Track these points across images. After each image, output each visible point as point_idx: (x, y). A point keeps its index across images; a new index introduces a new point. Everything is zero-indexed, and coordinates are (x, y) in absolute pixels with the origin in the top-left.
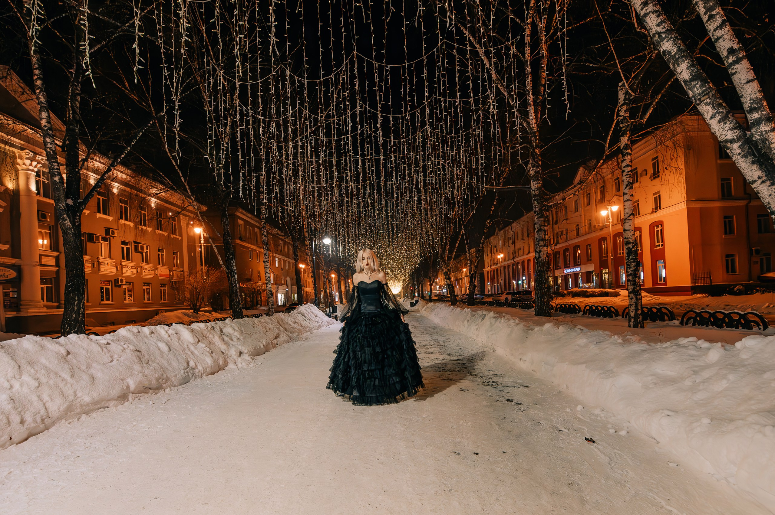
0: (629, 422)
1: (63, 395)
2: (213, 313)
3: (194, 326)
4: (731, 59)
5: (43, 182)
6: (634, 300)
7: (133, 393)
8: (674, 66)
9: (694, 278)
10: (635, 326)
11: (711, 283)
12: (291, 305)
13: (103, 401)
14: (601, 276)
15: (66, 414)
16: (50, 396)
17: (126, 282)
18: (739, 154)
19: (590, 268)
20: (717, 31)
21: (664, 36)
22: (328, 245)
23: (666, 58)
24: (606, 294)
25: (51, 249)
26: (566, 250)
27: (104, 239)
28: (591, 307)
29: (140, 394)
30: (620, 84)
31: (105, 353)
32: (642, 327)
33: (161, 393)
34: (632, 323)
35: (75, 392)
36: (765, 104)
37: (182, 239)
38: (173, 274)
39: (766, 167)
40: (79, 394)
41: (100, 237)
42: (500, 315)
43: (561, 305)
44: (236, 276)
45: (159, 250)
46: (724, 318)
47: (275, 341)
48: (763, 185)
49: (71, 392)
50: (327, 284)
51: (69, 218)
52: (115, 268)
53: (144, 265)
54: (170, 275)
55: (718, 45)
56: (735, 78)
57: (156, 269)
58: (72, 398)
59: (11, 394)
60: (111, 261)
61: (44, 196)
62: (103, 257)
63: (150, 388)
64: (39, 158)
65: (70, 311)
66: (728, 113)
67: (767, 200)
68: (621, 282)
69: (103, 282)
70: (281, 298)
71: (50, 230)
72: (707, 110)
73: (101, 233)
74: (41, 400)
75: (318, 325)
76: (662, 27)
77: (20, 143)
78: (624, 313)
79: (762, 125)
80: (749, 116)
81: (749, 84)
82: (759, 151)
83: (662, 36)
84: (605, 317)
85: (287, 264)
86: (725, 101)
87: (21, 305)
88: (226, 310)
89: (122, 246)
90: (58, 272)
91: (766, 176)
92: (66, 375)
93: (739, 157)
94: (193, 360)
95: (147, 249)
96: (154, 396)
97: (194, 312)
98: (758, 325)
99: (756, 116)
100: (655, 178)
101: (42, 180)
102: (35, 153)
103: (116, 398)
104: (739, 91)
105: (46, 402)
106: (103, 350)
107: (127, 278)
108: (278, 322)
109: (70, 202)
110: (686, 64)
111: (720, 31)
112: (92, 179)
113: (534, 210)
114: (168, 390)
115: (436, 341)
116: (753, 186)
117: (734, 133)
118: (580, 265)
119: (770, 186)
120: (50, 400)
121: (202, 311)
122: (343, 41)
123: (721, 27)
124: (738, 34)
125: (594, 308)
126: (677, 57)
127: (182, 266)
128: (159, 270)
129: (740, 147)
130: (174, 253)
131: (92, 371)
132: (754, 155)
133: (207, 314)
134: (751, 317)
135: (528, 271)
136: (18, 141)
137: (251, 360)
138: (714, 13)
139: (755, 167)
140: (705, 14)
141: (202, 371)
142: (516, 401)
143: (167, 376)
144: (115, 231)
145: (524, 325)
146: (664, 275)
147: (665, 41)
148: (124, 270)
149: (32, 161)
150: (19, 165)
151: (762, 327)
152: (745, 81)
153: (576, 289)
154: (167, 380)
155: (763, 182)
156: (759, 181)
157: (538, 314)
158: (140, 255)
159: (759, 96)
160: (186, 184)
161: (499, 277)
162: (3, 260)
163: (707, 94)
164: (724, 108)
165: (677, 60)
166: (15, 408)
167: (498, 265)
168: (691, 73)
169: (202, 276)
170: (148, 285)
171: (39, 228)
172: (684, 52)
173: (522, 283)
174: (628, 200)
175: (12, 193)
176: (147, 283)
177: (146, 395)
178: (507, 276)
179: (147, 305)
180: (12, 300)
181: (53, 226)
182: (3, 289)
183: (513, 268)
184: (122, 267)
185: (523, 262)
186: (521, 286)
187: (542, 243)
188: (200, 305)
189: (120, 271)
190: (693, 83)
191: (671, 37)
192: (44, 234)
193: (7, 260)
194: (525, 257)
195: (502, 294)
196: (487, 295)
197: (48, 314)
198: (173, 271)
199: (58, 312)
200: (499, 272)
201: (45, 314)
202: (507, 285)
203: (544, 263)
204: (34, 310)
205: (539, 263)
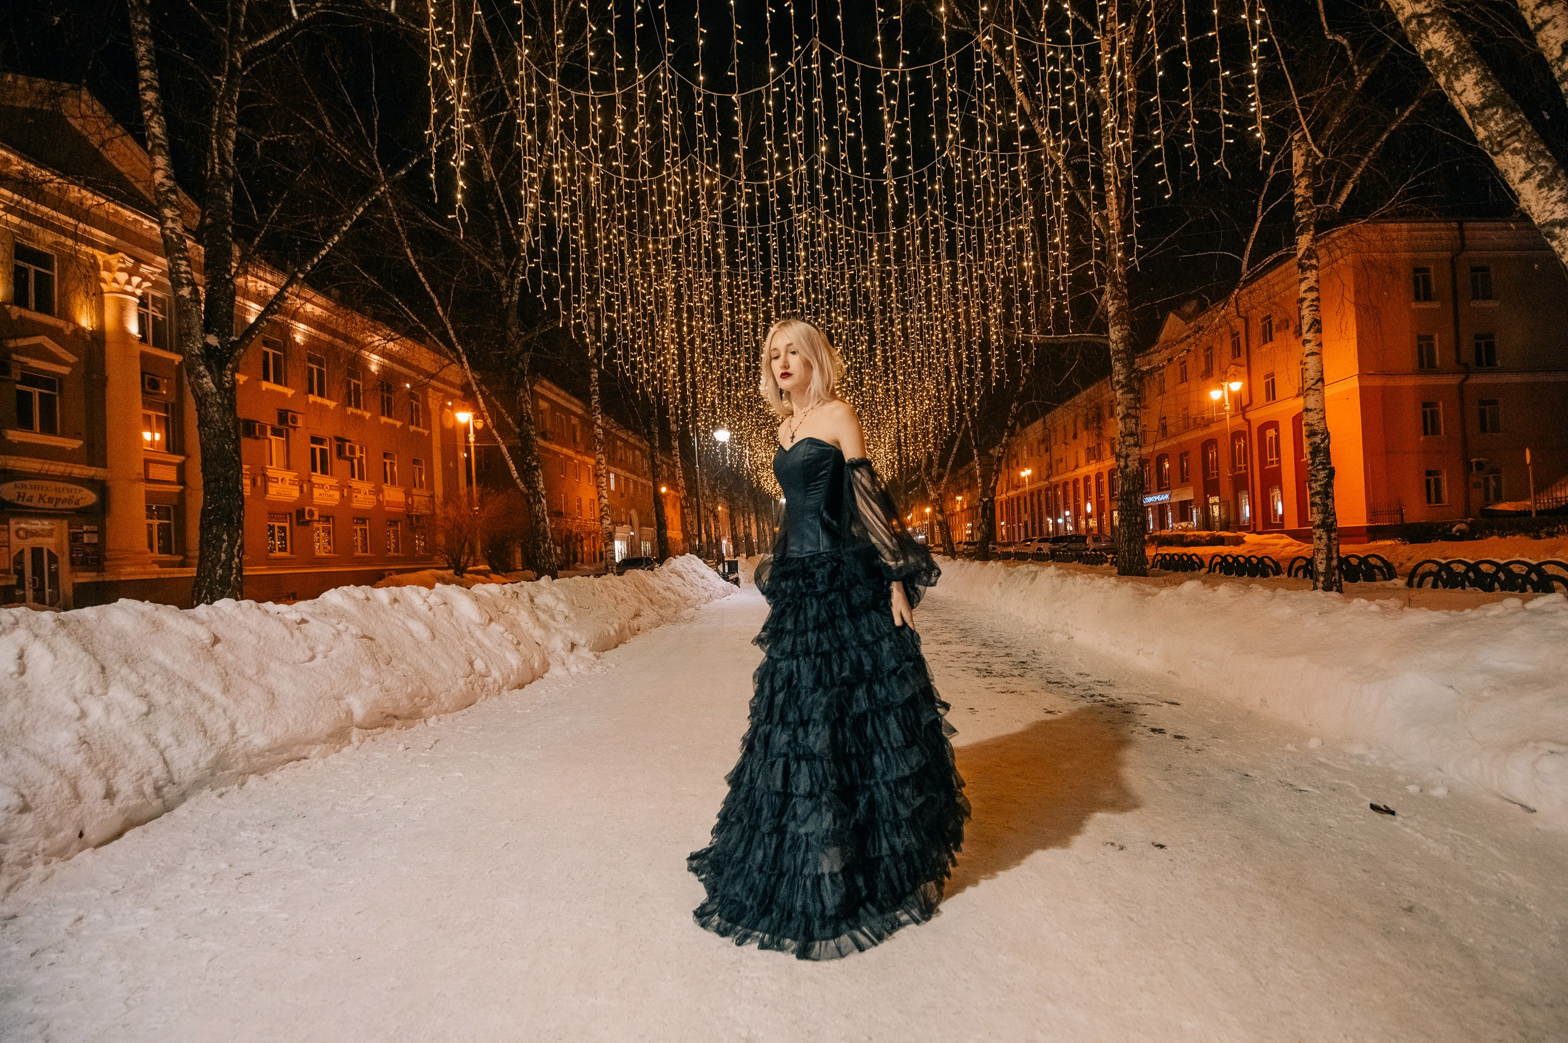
0: (1441, 770)
1: (205, 732)
3: (478, 588)
5: (154, 317)
7: (360, 727)
8: (1448, 79)
9: (1372, 512)
10: (1326, 588)
11: (1402, 520)
13: (295, 746)
14: (1206, 509)
16: (175, 735)
17: (320, 516)
19: (1187, 494)
20: (1542, 9)
22: (724, 444)
24: (1220, 541)
25: (168, 449)
27: (276, 432)
28: (1224, 559)
29: (375, 728)
31: (298, 642)
33: (418, 726)
34: (1320, 583)
35: (232, 726)
37: (430, 435)
38: (413, 501)
40: (242, 731)
41: (268, 428)
42: (1067, 572)
43: (1164, 557)
44: (544, 501)
45: (385, 456)
47: (635, 623)
49: (223, 725)
50: (711, 521)
51: (211, 373)
52: (297, 488)
53: (355, 483)
54: (407, 503)
57: (378, 491)
58: (225, 738)
59: (83, 731)
60: (290, 475)
61: (156, 345)
62: (274, 467)
63: (395, 717)
64: (144, 269)
65: (211, 565)
68: (1242, 519)
69: (272, 515)
70: (620, 549)
71: (166, 412)
73: (270, 419)
74: (155, 744)
75: (707, 594)
77: (106, 240)
78: (1294, 567)
83: (1423, 21)
84: (1251, 576)
85: (631, 485)
86: (1550, 147)
87: (106, 559)
88: (515, 570)
89: (313, 446)
90: (182, 496)
92: (212, 689)
94: (482, 658)
95: (361, 452)
96: (406, 734)
97: (456, 573)
101: (150, 312)
102: (139, 261)
103: (325, 737)
105: (167, 747)
106: (292, 636)
107: (320, 507)
108: (637, 587)
109: (212, 340)
110: (1473, 76)
112: (253, 311)
113: (1116, 378)
114: (432, 721)
118: (1169, 489)
120: (175, 744)
121: (470, 572)
125: (1230, 560)
126: (1455, 61)
127: (431, 486)
128: (386, 493)
130: (415, 462)
131: (270, 680)
135: (1075, 500)
136: (103, 234)
137: (595, 659)
141: (501, 682)
142: (1170, 732)
143: (430, 691)
144: (299, 416)
147: (1430, 31)
148: (316, 492)
149: (130, 275)
150: (105, 282)
153: (1165, 532)
154: (431, 698)
157: (1125, 572)
158: (348, 463)
160: (446, 320)
161: (1022, 511)
162: (69, 470)
163: (1516, 133)
164: (1549, 159)
165: (1455, 67)
166: (92, 763)
167: (1020, 490)
168: (1482, 92)
169: (470, 504)
170: (364, 522)
171: (144, 408)
172: (1468, 52)
173: (1065, 521)
174: (1312, 354)
175: (89, 337)
176: (361, 518)
177: (388, 730)
178: (1036, 509)
179: (361, 561)
180: (88, 550)
181: (173, 404)
182: (70, 527)
183: (1047, 495)
184: (312, 486)
185: (1066, 484)
186: (1062, 528)
187: (1130, 440)
188: (468, 560)
189: (307, 495)
190: (1487, 112)
191: (1443, 25)
192: (154, 420)
193: (78, 470)
194: (1070, 475)
195: (1032, 541)
196: (1000, 544)
197: (162, 576)
198: (412, 495)
199: (182, 572)
200: (1022, 502)
201: (155, 577)
202: (1037, 525)
203: (1135, 476)
204: (133, 569)
205: (1125, 477)
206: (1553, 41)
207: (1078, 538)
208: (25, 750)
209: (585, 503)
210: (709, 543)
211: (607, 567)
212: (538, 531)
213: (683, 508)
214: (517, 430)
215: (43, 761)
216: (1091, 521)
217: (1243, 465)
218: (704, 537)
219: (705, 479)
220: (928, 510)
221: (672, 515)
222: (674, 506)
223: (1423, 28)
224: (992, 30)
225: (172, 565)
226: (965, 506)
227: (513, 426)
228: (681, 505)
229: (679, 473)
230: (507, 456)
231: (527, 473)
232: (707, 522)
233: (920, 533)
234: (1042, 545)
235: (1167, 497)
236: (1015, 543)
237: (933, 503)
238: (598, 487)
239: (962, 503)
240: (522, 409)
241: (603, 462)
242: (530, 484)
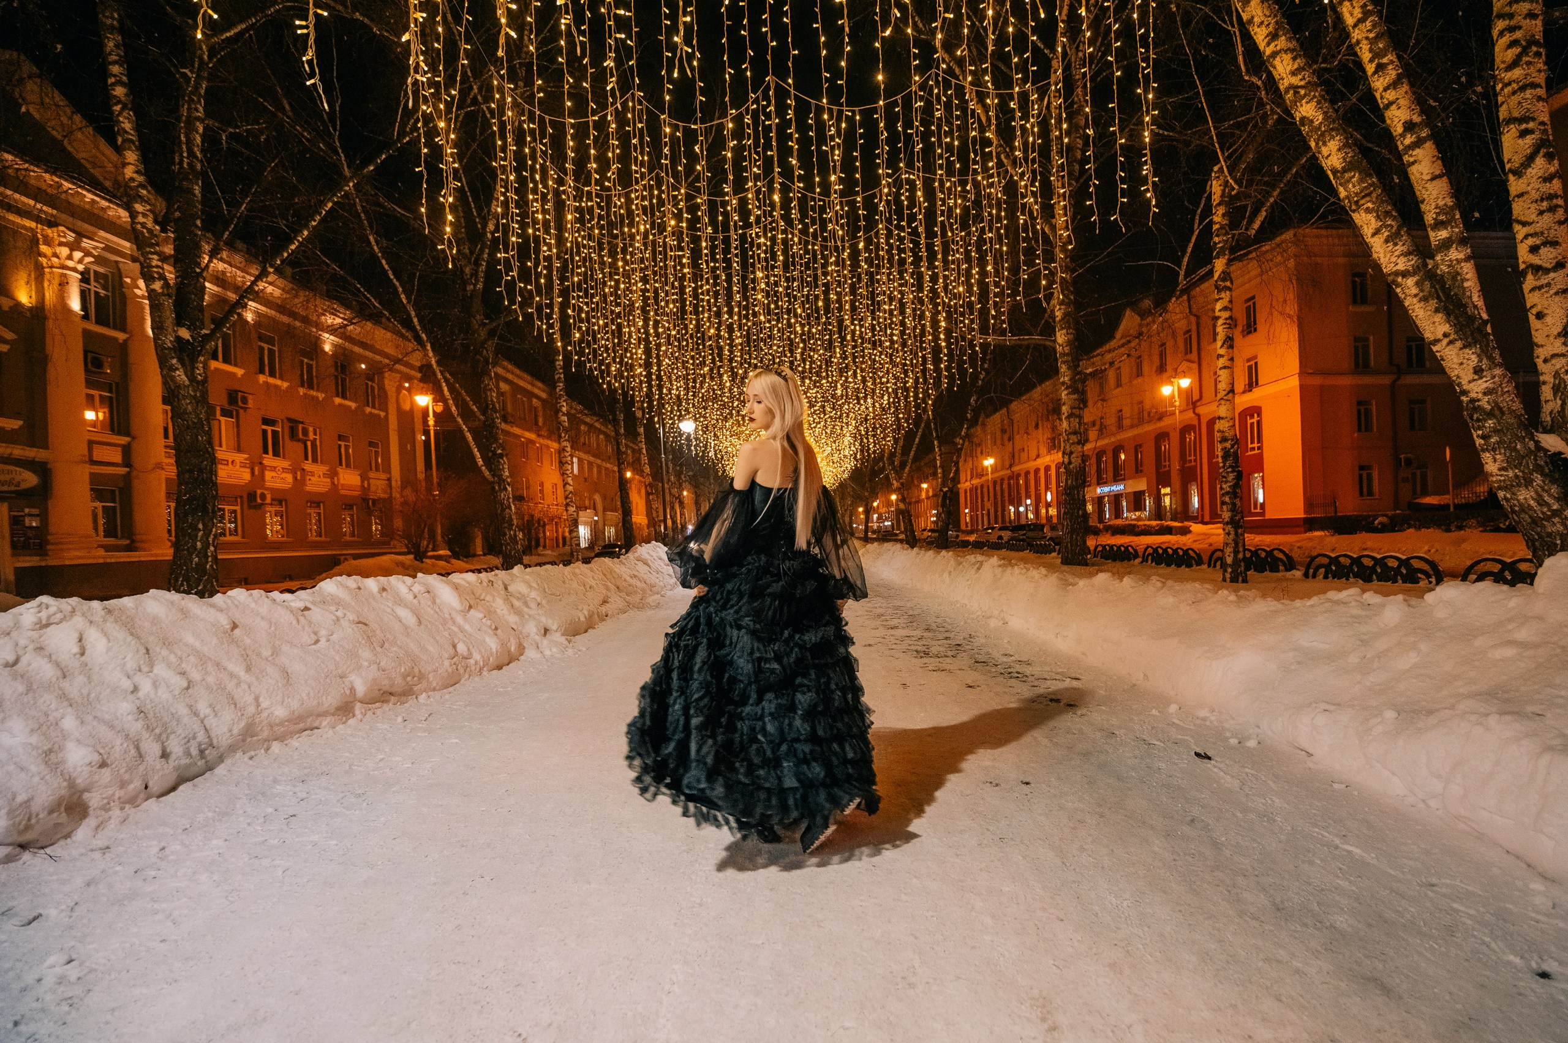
1: (235, 705)
2: (453, 561)
3: (456, 577)
4: (1408, 140)
5: (96, 293)
6: (1232, 536)
7: (361, 702)
8: (1317, 144)
9: (1309, 504)
10: (1234, 580)
11: (1336, 512)
12: (605, 547)
13: (308, 717)
14: (1158, 499)
15: (244, 741)
16: (212, 707)
17: (273, 500)
18: (1416, 296)
19: (1141, 485)
20: (1389, 91)
21: (1302, 92)
22: (689, 435)
23: (1305, 129)
24: (1169, 531)
25: (112, 430)
26: (1100, 454)
27: (226, 413)
28: (1155, 550)
29: (375, 703)
30: (1216, 168)
31: (303, 627)
32: (1245, 581)
33: (410, 702)
34: (1228, 576)
35: (257, 699)
36: (1458, 216)
37: (386, 417)
38: (369, 484)
39: (1456, 318)
40: (264, 703)
41: (218, 408)
42: (1008, 563)
43: (1104, 547)
45: (340, 438)
46: (1374, 566)
47: (603, 609)
48: (1451, 347)
49: (249, 699)
51: (183, 365)
52: (248, 470)
53: (309, 466)
54: (362, 486)
55: (1388, 114)
56: (1415, 172)
57: (333, 474)
59: (138, 702)
60: (241, 457)
61: (98, 322)
62: (224, 448)
64: (86, 243)
65: (188, 550)
66: (1399, 228)
67: (1456, 372)
68: (1191, 509)
69: (223, 498)
70: (584, 533)
71: (111, 391)
72: (1366, 221)
73: (219, 399)
74: (196, 714)
76: (1300, 77)
77: (44, 212)
78: (1213, 558)
79: (1452, 250)
80: (1432, 234)
81: (1434, 182)
82: (1446, 292)
84: (1179, 566)
85: (595, 470)
87: (49, 544)
88: (475, 555)
89: (264, 427)
90: (127, 478)
91: (1456, 333)
92: (237, 667)
93: (1415, 300)
94: (464, 642)
95: (315, 434)
96: (401, 708)
97: (415, 559)
98: (1428, 576)
99: (1443, 234)
100: (1250, 332)
101: (93, 289)
102: (80, 235)
104: (1418, 193)
105: (206, 717)
106: (298, 621)
107: (273, 490)
108: (605, 575)
109: (185, 334)
110: (1337, 142)
111: (1393, 93)
113: (1062, 380)
114: (423, 698)
115: (898, 608)
116: (1435, 349)
117: (1409, 261)
118: (1124, 480)
119: (1461, 349)
120: (212, 714)
121: (431, 557)
122: (769, 58)
123: (1394, 85)
124: (1419, 101)
125: (1160, 551)
127: (387, 469)
128: (341, 476)
129: (1417, 284)
130: (371, 444)
131: (283, 660)
132: (1438, 297)
133: (442, 563)
134: (1416, 564)
135: (1037, 489)
137: (567, 642)
138: (1385, 60)
139: (1439, 317)
140: (1371, 61)
141: (482, 664)
143: (420, 671)
144: (250, 397)
145: (1058, 578)
146: (1261, 499)
147: (1304, 101)
148: (268, 475)
149: (72, 250)
150: (45, 256)
151: (1433, 580)
152: (1429, 177)
153: (1119, 522)
154: (421, 677)
155: (1451, 342)
156: (1445, 341)
157: (1066, 561)
158: (301, 446)
159: (1450, 202)
160: (410, 308)
161: (986, 499)
162: (9, 451)
163: (1369, 195)
164: (1394, 218)
165: (1323, 135)
166: (148, 728)
167: (984, 479)
168: (1344, 158)
169: (429, 489)
170: (319, 506)
171: (87, 387)
172: (1334, 122)
173: (1026, 509)
174: (1225, 367)
175: (28, 315)
176: (316, 501)
177: (385, 705)
178: (999, 497)
179: (315, 545)
180: (30, 534)
181: (117, 384)
182: (10, 510)
183: (1009, 484)
184: (263, 468)
185: (1027, 473)
186: (1023, 517)
187: (1074, 438)
188: (427, 546)
189: (258, 478)
190: (1347, 175)
191: (1314, 96)
192: (97, 399)
193: (18, 452)
194: (1032, 465)
195: (993, 529)
196: (963, 532)
197: (109, 561)
198: (368, 479)
199: (129, 557)
200: (985, 490)
201: (101, 561)
202: (999, 513)
203: (1077, 472)
204: (78, 553)
205: (1068, 472)
206: (1397, 120)
207: (1037, 527)
208: (95, 717)
209: (548, 487)
210: (674, 529)
211: (572, 554)
212: (504, 519)
213: (648, 494)
214: (482, 417)
215: (112, 727)
216: (1050, 509)
217: (1193, 458)
218: (669, 522)
219: (671, 466)
220: (894, 497)
221: (638, 501)
222: (639, 492)
223: (1298, 98)
224: (933, 76)
225: (118, 548)
226: (931, 494)
227: (478, 414)
228: (647, 491)
229: (645, 459)
230: (472, 444)
231: (492, 461)
232: (672, 508)
233: (887, 519)
234: (1003, 533)
235: (1122, 487)
236: (977, 530)
237: (897, 491)
238: (563, 474)
239: (927, 491)
240: (487, 396)
241: (569, 449)
242: (495, 471)
